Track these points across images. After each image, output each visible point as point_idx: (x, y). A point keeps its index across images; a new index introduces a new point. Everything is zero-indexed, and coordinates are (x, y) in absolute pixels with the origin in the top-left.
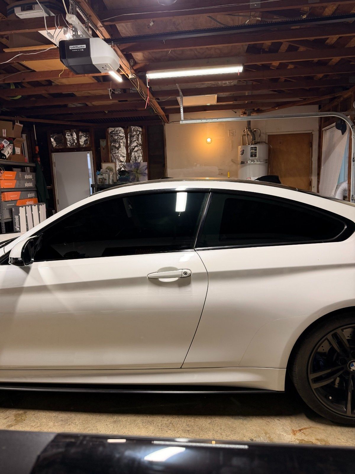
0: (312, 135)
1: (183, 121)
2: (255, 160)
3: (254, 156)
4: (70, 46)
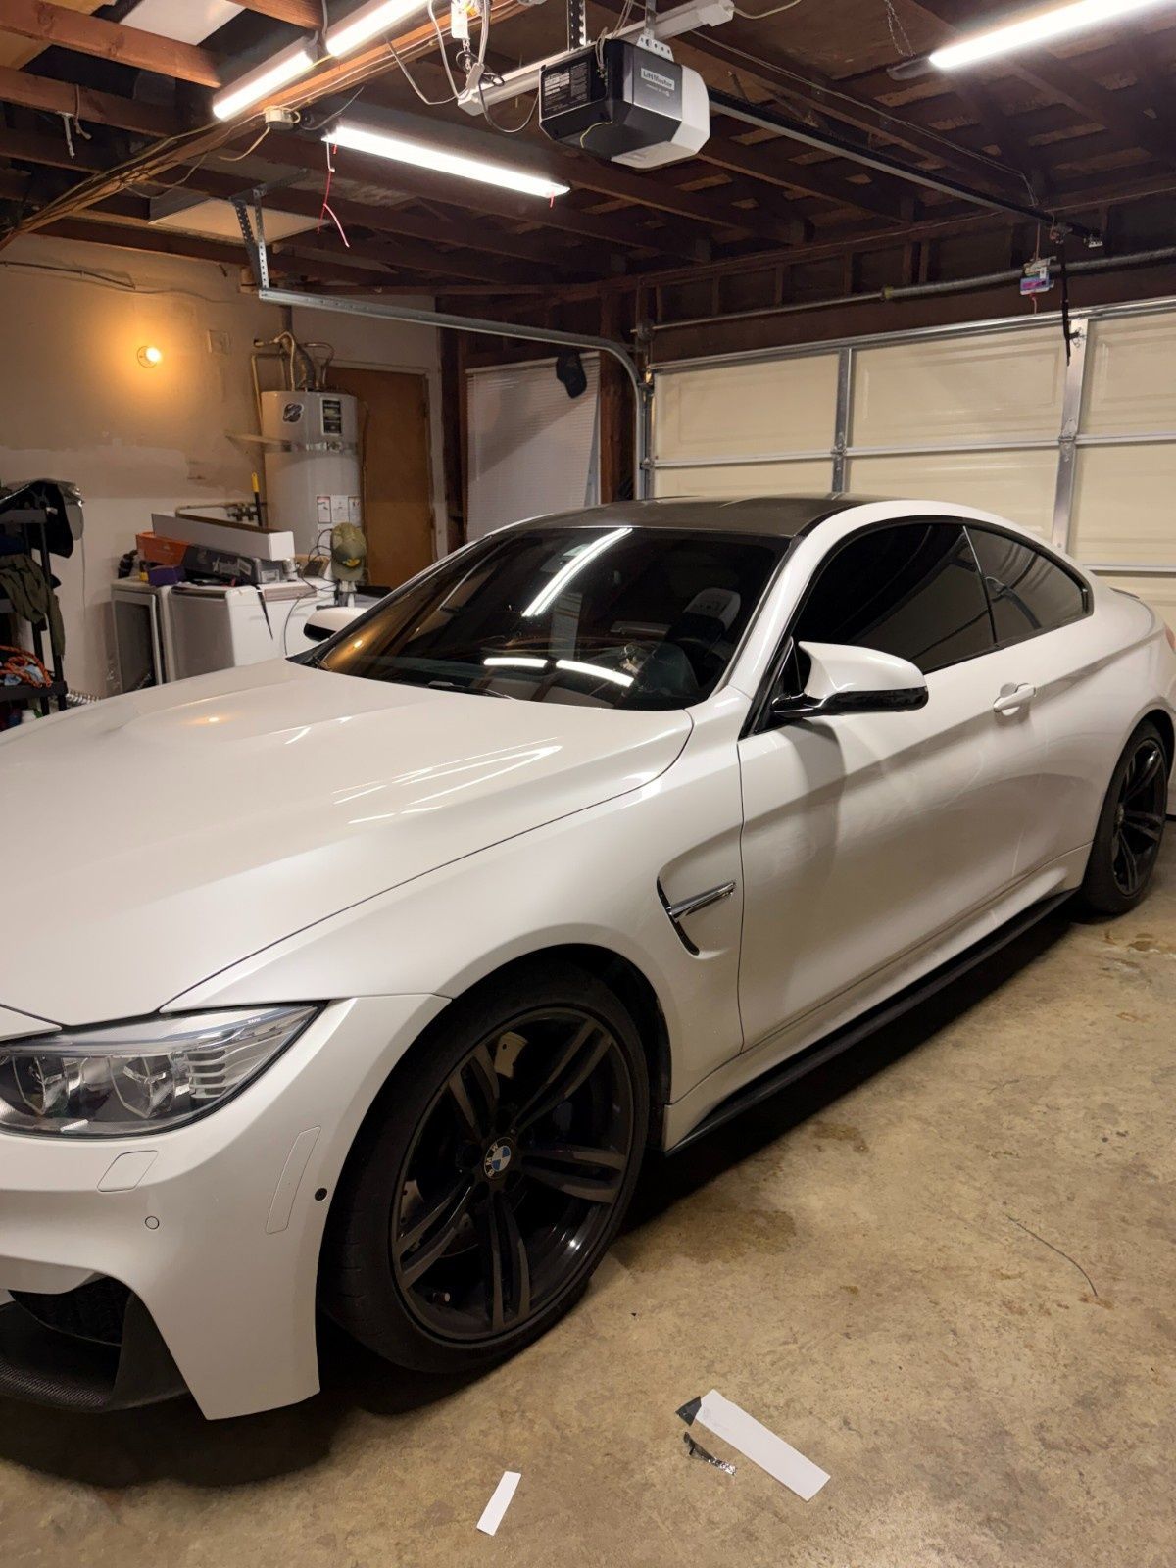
0: (427, 381)
1: (269, 293)
2: (340, 443)
3: (333, 428)
4: (643, 70)
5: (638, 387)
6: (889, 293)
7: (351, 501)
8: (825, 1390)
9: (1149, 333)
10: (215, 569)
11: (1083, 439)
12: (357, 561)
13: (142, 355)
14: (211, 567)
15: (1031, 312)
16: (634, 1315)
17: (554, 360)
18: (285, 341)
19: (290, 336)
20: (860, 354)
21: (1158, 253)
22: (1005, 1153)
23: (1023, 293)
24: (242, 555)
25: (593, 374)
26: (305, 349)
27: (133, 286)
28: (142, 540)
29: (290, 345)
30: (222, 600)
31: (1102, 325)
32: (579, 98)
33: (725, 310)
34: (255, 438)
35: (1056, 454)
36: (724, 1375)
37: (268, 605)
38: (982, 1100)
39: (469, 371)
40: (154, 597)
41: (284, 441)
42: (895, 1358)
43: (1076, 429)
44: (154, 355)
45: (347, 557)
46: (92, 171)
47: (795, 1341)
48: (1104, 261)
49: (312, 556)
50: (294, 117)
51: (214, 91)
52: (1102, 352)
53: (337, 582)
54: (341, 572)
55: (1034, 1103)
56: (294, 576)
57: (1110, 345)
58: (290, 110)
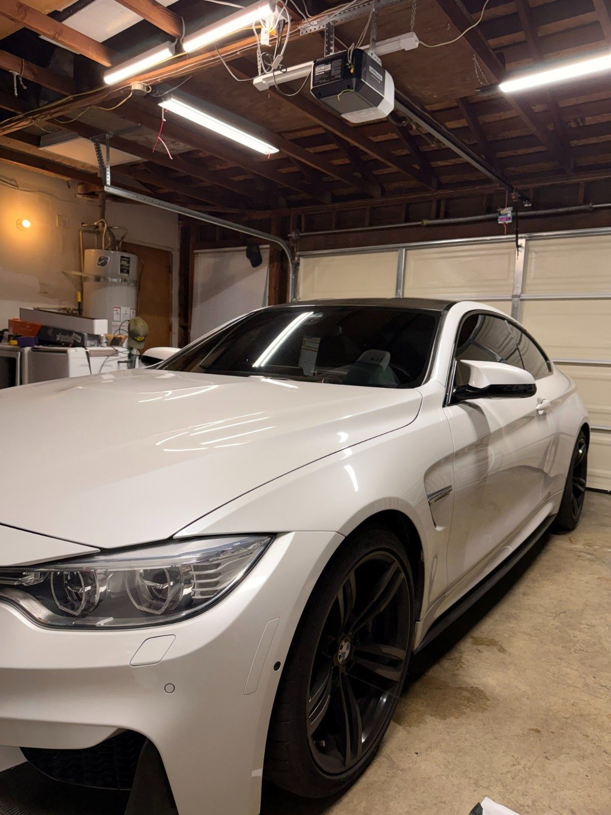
0: (171, 254)
1: (110, 188)
2: (128, 279)
3: (125, 271)
4: (370, 67)
5: (292, 263)
6: (426, 222)
7: (132, 311)
8: (552, 793)
9: (554, 248)
10: (58, 339)
11: (524, 296)
12: (143, 338)
13: (19, 224)
14: (56, 338)
15: (503, 234)
16: (417, 753)
17: (245, 248)
18: (100, 224)
19: (104, 221)
20: (409, 252)
21: (560, 210)
22: (580, 650)
23: (500, 222)
24: (75, 331)
25: (266, 256)
26: (112, 230)
27: (17, 186)
28: (12, 323)
29: (104, 226)
30: (65, 354)
31: (531, 243)
32: (336, 77)
33: (338, 227)
34: (79, 274)
35: (510, 303)
36: (488, 788)
37: (91, 359)
38: (552, 622)
39: (196, 251)
40: (19, 353)
41: (95, 276)
42: (581, 770)
43: (520, 291)
44: (26, 224)
45: (137, 335)
46: (18, 112)
47: (519, 764)
48: (533, 213)
49: (116, 334)
50: (148, 89)
51: (106, 68)
52: (532, 255)
53: (130, 349)
54: (134, 344)
55: (580, 624)
56: (105, 345)
57: (536, 252)
58: (146, 85)
